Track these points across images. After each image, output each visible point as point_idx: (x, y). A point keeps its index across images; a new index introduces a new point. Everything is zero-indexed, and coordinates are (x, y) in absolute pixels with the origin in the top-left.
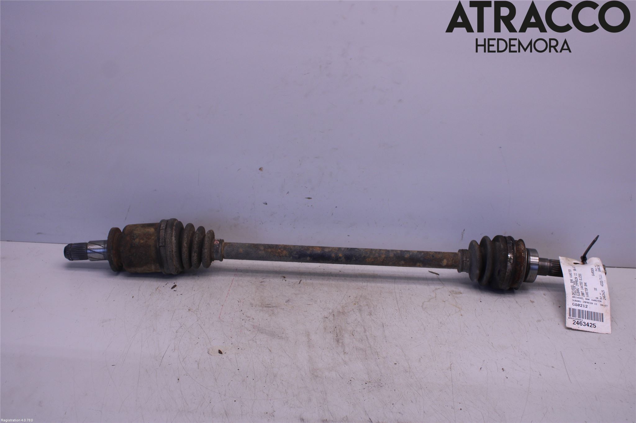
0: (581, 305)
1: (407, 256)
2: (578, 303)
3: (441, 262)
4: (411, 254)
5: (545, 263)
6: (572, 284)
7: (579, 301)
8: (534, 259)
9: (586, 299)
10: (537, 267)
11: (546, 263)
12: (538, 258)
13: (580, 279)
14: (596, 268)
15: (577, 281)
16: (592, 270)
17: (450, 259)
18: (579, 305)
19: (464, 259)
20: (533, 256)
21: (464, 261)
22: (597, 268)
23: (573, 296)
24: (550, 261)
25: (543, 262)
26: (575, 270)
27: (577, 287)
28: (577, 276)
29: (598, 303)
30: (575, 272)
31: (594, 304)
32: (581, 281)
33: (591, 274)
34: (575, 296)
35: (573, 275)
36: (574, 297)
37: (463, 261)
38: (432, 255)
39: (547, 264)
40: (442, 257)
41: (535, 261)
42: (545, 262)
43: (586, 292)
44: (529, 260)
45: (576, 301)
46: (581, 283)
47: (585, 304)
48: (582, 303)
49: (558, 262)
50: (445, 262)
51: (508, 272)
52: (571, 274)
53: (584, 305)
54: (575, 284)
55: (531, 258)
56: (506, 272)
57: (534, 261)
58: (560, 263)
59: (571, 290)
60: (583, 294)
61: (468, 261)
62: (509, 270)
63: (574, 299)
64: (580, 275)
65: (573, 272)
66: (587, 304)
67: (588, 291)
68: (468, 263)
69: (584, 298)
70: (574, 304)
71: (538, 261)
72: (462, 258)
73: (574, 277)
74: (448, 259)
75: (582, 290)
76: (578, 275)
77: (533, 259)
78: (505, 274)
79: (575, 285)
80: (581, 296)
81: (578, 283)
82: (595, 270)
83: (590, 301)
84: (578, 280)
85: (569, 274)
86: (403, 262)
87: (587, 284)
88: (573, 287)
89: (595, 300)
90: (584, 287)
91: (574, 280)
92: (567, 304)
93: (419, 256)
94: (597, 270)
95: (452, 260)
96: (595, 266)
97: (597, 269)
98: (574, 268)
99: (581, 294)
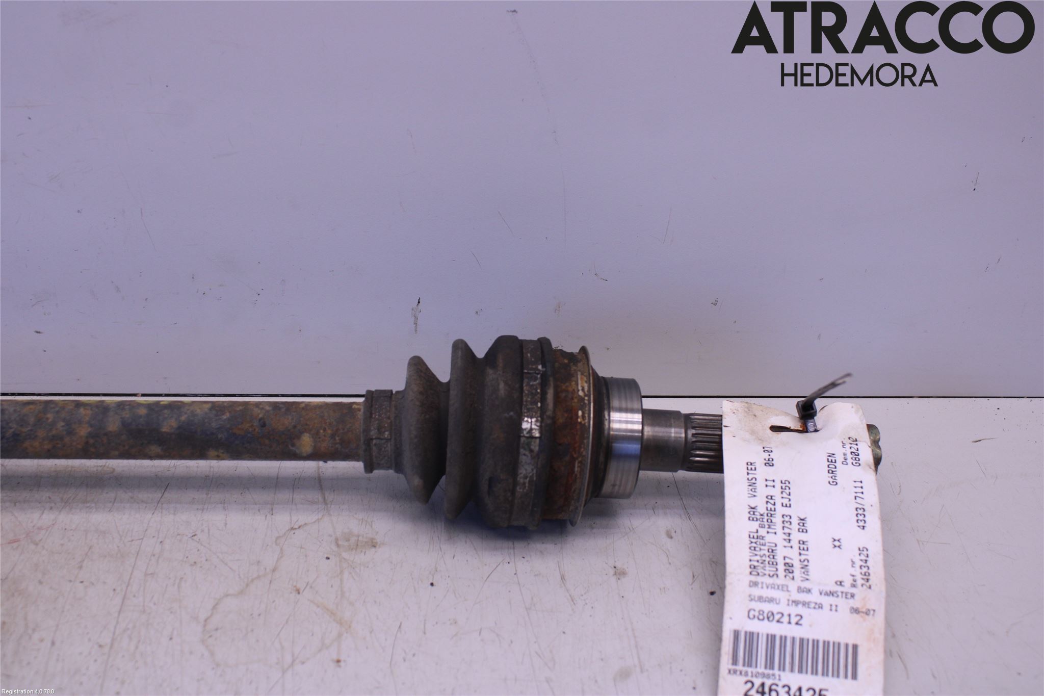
0: (777, 617)
1: (169, 425)
2: (767, 607)
3: (293, 445)
4: (183, 418)
5: (667, 430)
6: (755, 525)
7: (771, 600)
8: (627, 422)
9: (800, 590)
10: (635, 447)
11: (673, 430)
12: (638, 417)
13: (786, 501)
14: (843, 450)
15: (771, 513)
16: (831, 459)
17: (325, 430)
18: (770, 617)
19: (373, 433)
20: (620, 410)
21: (372, 439)
22: (848, 451)
23: (753, 578)
24: (687, 420)
25: (659, 425)
26: (769, 463)
27: (770, 538)
28: (776, 492)
29: (841, 602)
30: (769, 472)
31: (826, 607)
32: (786, 511)
33: (826, 477)
34: (760, 579)
35: (760, 484)
36: (755, 584)
37: (368, 441)
38: (260, 420)
39: (676, 433)
40: (295, 427)
41: (630, 427)
42: (670, 426)
43: (803, 558)
44: (607, 426)
45: (760, 599)
46: (787, 520)
47: (794, 610)
48: (783, 607)
49: (715, 424)
50: (306, 442)
51: (524, 483)
52: (752, 484)
53: (789, 615)
54: (762, 526)
55: (615, 416)
56: (515, 483)
57: (624, 426)
58: (721, 429)
59: (746, 554)
60: (789, 568)
61: (388, 440)
62: (526, 477)
63: (757, 592)
64: (786, 486)
65: (762, 472)
66: (800, 610)
67: (811, 555)
68: (389, 447)
69: (793, 586)
70: (752, 613)
71: (639, 427)
72: (367, 431)
73: (762, 492)
74: (318, 433)
75: (788, 552)
76: (778, 485)
77: (620, 422)
78: (513, 492)
79: (762, 532)
80: (781, 580)
81: (778, 519)
82: (839, 458)
83: (814, 597)
84: (778, 506)
85: (746, 483)
86: (155, 449)
87: (809, 525)
88: (756, 540)
89: (831, 594)
90: (796, 536)
91: (762, 509)
92: (726, 616)
93: (214, 425)
94: (849, 461)
95: (333, 436)
96: (844, 445)
97: (849, 456)
98: (766, 455)
99: (781, 567)
